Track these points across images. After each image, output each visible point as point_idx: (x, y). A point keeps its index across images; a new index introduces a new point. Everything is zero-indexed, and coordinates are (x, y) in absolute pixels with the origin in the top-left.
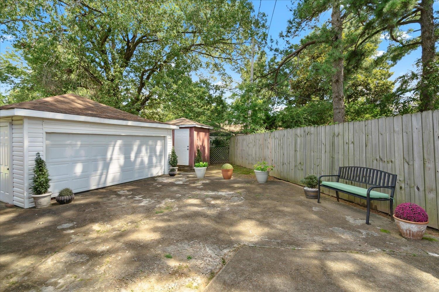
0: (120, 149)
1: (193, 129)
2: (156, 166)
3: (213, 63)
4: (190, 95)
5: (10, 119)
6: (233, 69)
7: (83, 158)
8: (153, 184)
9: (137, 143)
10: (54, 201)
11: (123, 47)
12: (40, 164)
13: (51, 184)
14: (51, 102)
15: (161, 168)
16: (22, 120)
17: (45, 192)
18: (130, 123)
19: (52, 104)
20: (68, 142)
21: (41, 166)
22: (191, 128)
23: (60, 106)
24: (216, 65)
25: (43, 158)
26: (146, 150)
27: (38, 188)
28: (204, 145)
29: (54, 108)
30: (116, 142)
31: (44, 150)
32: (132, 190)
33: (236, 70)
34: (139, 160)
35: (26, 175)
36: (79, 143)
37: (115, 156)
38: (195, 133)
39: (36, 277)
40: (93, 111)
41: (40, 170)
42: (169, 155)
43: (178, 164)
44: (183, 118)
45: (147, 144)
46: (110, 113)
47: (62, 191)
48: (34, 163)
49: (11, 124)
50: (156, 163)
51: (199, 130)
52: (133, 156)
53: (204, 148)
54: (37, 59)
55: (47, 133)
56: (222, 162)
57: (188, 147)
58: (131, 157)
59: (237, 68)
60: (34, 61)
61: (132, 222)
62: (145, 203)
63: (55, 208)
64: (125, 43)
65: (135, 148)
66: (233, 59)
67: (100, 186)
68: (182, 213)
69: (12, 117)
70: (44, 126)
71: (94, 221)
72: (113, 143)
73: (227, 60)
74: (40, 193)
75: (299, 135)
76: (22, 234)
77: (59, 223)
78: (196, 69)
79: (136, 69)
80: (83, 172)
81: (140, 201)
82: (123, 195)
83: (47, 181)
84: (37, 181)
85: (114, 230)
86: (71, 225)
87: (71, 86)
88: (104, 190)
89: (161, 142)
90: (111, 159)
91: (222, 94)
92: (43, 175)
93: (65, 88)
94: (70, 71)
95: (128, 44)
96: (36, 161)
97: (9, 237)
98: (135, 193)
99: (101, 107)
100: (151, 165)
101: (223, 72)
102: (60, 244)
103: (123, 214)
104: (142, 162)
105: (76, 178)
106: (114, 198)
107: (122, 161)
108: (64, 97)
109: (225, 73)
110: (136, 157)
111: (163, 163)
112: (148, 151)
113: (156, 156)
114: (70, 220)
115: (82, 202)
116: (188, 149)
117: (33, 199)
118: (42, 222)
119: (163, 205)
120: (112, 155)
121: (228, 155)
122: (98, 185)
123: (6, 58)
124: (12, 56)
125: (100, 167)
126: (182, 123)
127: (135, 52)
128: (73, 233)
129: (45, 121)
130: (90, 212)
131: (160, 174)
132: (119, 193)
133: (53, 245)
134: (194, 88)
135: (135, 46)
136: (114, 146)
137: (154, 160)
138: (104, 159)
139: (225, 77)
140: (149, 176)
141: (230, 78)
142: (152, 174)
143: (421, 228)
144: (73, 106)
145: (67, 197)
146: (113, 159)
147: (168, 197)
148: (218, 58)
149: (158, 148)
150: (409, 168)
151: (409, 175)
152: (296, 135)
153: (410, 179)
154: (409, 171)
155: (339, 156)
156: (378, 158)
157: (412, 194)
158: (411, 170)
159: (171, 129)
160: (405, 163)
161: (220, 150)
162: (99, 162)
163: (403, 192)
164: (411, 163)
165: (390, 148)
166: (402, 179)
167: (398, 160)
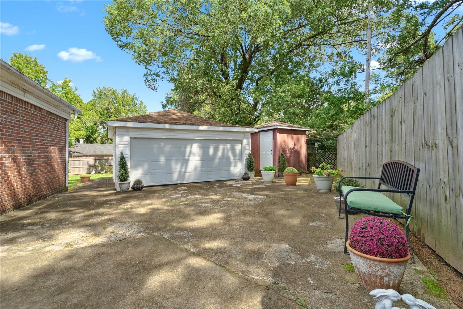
1: (277, 131)
3: (335, 52)
15: (238, 172)
22: (274, 130)
24: (339, 54)
28: (296, 150)
31: (129, 151)
36: (156, 146)
38: (279, 135)
47: (136, 181)
53: (296, 152)
55: (131, 138)
57: (272, 151)
70: (130, 133)
73: (355, 44)
75: (368, 123)
94: (196, 93)
101: (350, 60)
105: (153, 174)
116: (272, 154)
121: (335, 162)
126: (266, 126)
150: (453, 154)
151: (454, 171)
152: (366, 122)
153: (454, 179)
154: (453, 161)
155: (396, 148)
156: (424, 141)
157: (458, 212)
158: (456, 158)
159: (248, 132)
160: (449, 144)
161: (325, 156)
162: (173, 162)
163: (448, 206)
164: (454, 144)
165: (434, 118)
166: (446, 180)
167: (441, 141)
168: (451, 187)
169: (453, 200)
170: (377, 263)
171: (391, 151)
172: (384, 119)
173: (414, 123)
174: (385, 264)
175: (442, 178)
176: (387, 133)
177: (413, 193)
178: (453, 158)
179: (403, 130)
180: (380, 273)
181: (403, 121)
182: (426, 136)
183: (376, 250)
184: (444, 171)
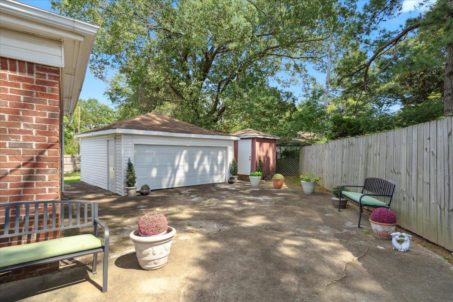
0: (185, 158)
1: (255, 140)
2: (217, 174)
3: (292, 62)
4: (257, 105)
5: (115, 135)
6: (317, 69)
7: (158, 164)
8: (210, 188)
9: (200, 152)
10: (139, 194)
11: (202, 60)
12: (130, 165)
13: (136, 180)
14: (139, 121)
15: (222, 176)
16: (120, 136)
17: (133, 186)
18: (193, 136)
19: (139, 123)
20: (148, 151)
21: (130, 168)
22: (253, 139)
23: (144, 124)
24: (296, 66)
25: (132, 162)
26: (209, 159)
27: (129, 182)
28: (268, 156)
29: (140, 126)
30: (182, 151)
31: (133, 157)
32: (191, 191)
33: (321, 70)
34: (201, 168)
35: (123, 174)
36: (155, 152)
37: (181, 163)
38: (257, 144)
39: (121, 224)
40: (167, 126)
41: (131, 171)
42: (230, 164)
43: (238, 173)
44: (249, 129)
45: (209, 154)
46: (180, 127)
47: (143, 186)
48: (127, 165)
49: (115, 139)
50: (218, 171)
51: (262, 141)
52: (196, 164)
53: (268, 159)
54: (135, 81)
55: (135, 144)
56: (291, 174)
57: (250, 157)
58: (195, 165)
59: (322, 66)
60: (133, 83)
61: (180, 209)
62: (195, 199)
63: (138, 197)
64: (204, 56)
65: (198, 158)
66: (316, 57)
67: (170, 187)
68: (217, 207)
69: (116, 134)
70: (134, 140)
71: (158, 206)
72: (180, 152)
73: (310, 59)
74: (130, 186)
75: (345, 146)
76: (119, 208)
77: (139, 205)
78: (273, 74)
79: (213, 80)
80: (157, 174)
81: (193, 198)
82: (183, 194)
83: (134, 178)
84: (128, 178)
85: (167, 211)
86: (145, 206)
87: (159, 103)
88: (172, 190)
89: (222, 152)
90: (178, 166)
91: (294, 101)
92: (132, 173)
93: (154, 104)
94: (158, 89)
95: (206, 56)
96: (128, 164)
97: (113, 208)
98: (192, 193)
99: (175, 122)
100: (212, 173)
101: (305, 73)
102: (136, 214)
103: (177, 204)
104: (204, 170)
105: (152, 178)
106: (177, 195)
107: (187, 168)
108: (148, 116)
109: (308, 75)
110: (199, 164)
111: (224, 172)
112: (210, 160)
113: (217, 164)
114: (145, 204)
115: (155, 195)
116: (250, 160)
117: (126, 190)
118: (130, 204)
119: (207, 202)
120: (179, 162)
121: (297, 167)
122: (168, 185)
123: (115, 80)
124: (119, 78)
125: (170, 172)
126: (245, 134)
127: (213, 63)
128: (144, 211)
129: (134, 136)
130: (157, 201)
131: (221, 181)
132: (181, 192)
133: (132, 214)
134: (262, 97)
135: (213, 58)
136: (181, 155)
137: (216, 168)
138: (173, 166)
139: (308, 79)
140: (211, 182)
141: (313, 80)
142: (213, 181)
143: (386, 229)
144: (153, 124)
145: (145, 191)
146: (180, 165)
147: (215, 197)
148: (298, 58)
149: (220, 158)
150: (409, 179)
151: (409, 186)
152: (343, 145)
153: (409, 190)
154: (409, 182)
155: (371, 168)
156: (392, 169)
157: (410, 204)
158: (410, 181)
159: (232, 140)
160: (407, 174)
161: (289, 162)
162: (169, 167)
163: (405, 202)
164: (410, 174)
165: (400, 159)
166: (405, 190)
167: (403, 171)
168: (407, 193)
169: (408, 199)
170: (386, 226)
171: (367, 170)
172: (361, 148)
173: (386, 158)
174: (389, 226)
175: (402, 189)
176: (364, 158)
177: (392, 196)
178: (409, 180)
179: (378, 160)
180: (387, 230)
181: (378, 154)
182: (394, 167)
183: (386, 221)
184: (404, 186)
